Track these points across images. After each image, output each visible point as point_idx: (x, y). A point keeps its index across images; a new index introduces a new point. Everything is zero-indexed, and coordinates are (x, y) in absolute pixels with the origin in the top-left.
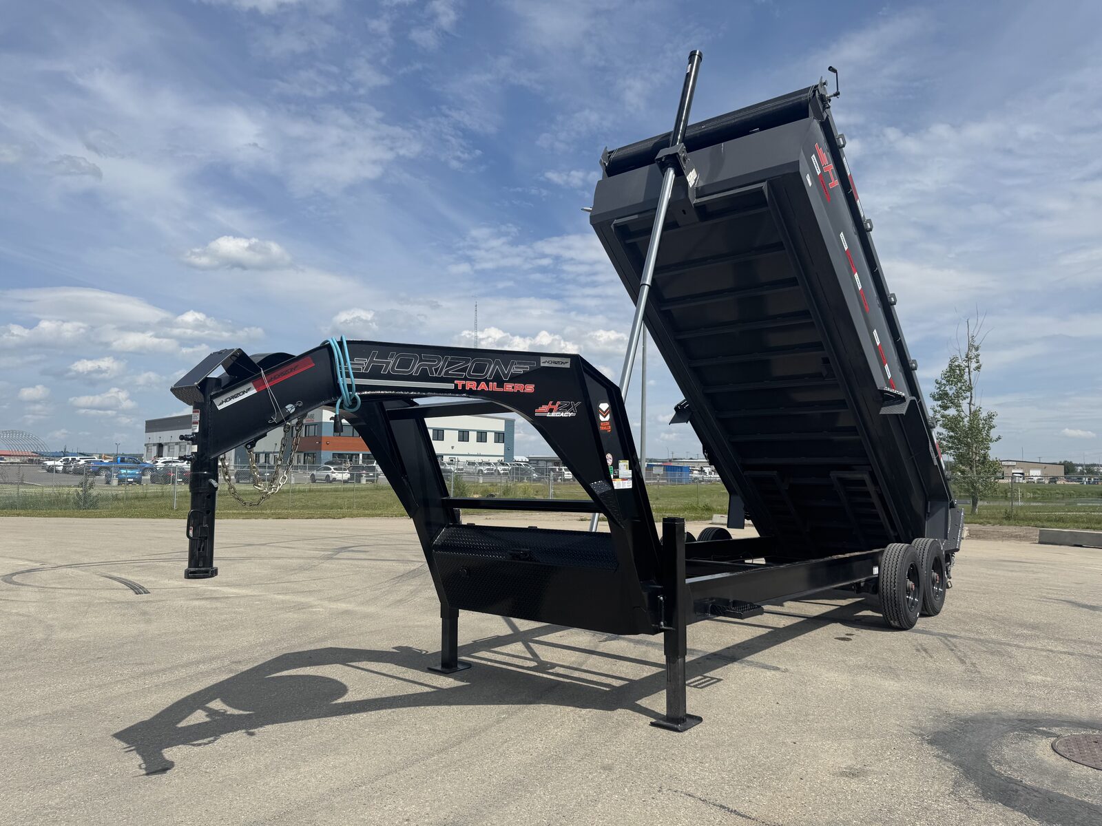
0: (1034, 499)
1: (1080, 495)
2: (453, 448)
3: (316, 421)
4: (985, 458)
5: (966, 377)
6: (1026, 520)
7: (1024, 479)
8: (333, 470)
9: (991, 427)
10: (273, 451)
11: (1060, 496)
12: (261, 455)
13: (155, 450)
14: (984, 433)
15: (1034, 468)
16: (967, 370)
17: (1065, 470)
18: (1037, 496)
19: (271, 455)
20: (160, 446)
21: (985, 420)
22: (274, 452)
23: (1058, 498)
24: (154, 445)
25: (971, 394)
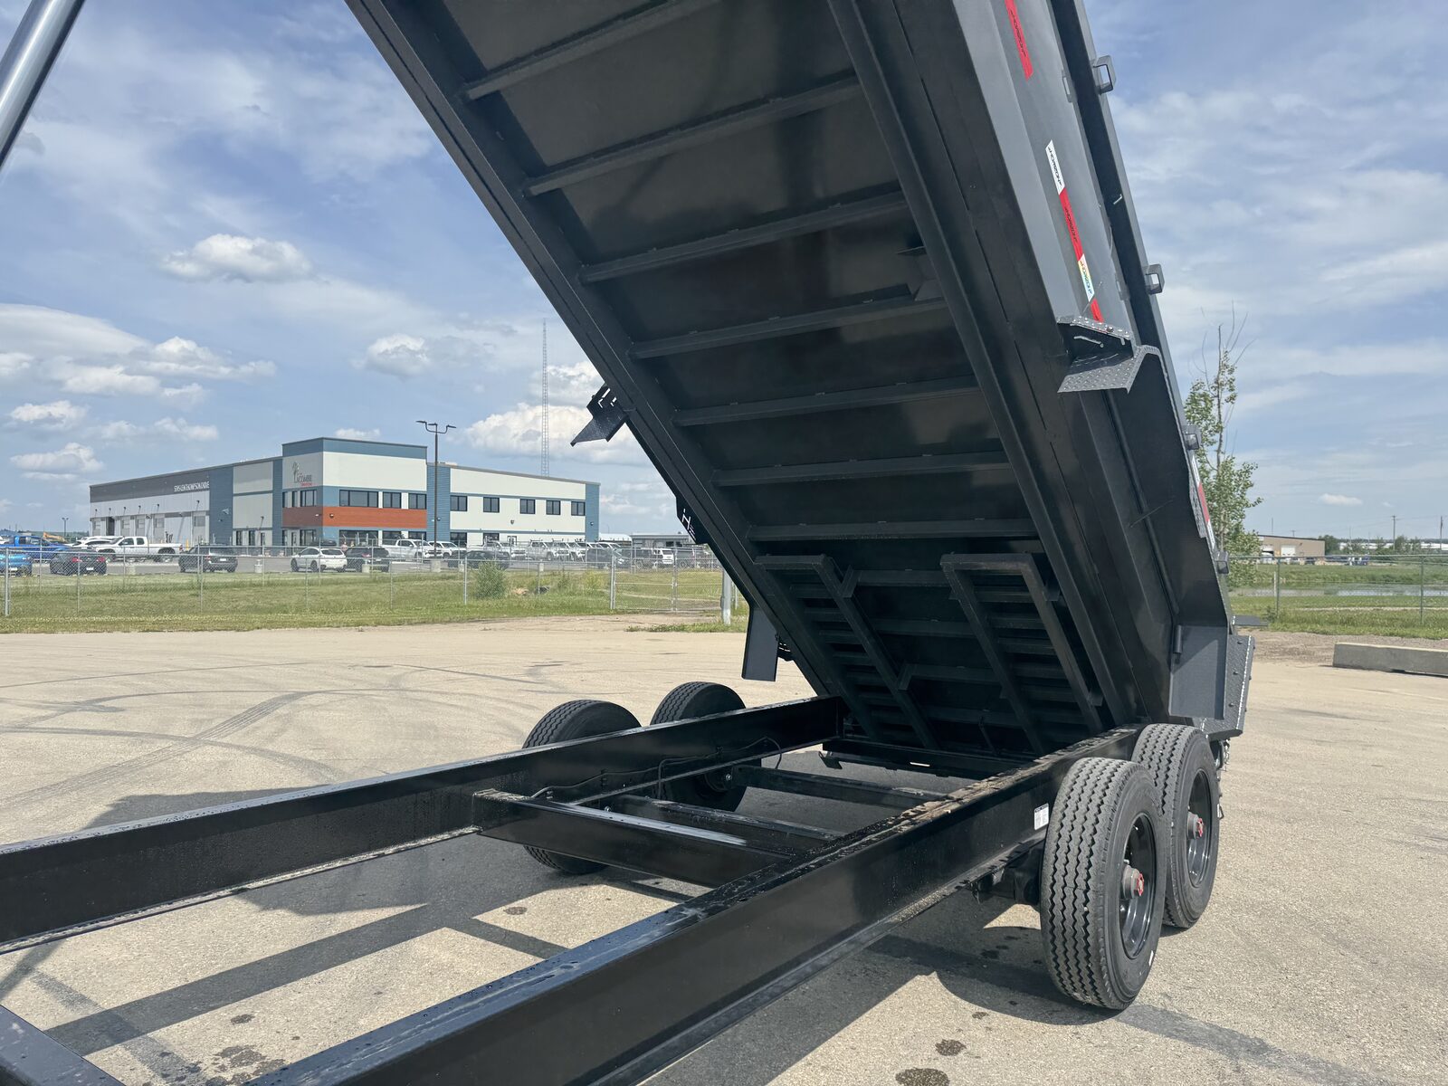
0: (1288, 585)
1: (1346, 580)
2: (512, 522)
3: (315, 484)
4: (1237, 530)
5: (1214, 411)
6: (1298, 623)
7: (1273, 559)
8: (321, 554)
9: (1248, 485)
10: (258, 527)
11: (1321, 581)
12: (244, 532)
13: (103, 526)
14: (1237, 494)
15: (1290, 545)
16: (1216, 402)
17: (1326, 547)
18: (1291, 581)
19: (257, 533)
20: (111, 521)
21: (1240, 476)
22: (260, 529)
23: (1318, 584)
24: (102, 519)
25: (1221, 436)
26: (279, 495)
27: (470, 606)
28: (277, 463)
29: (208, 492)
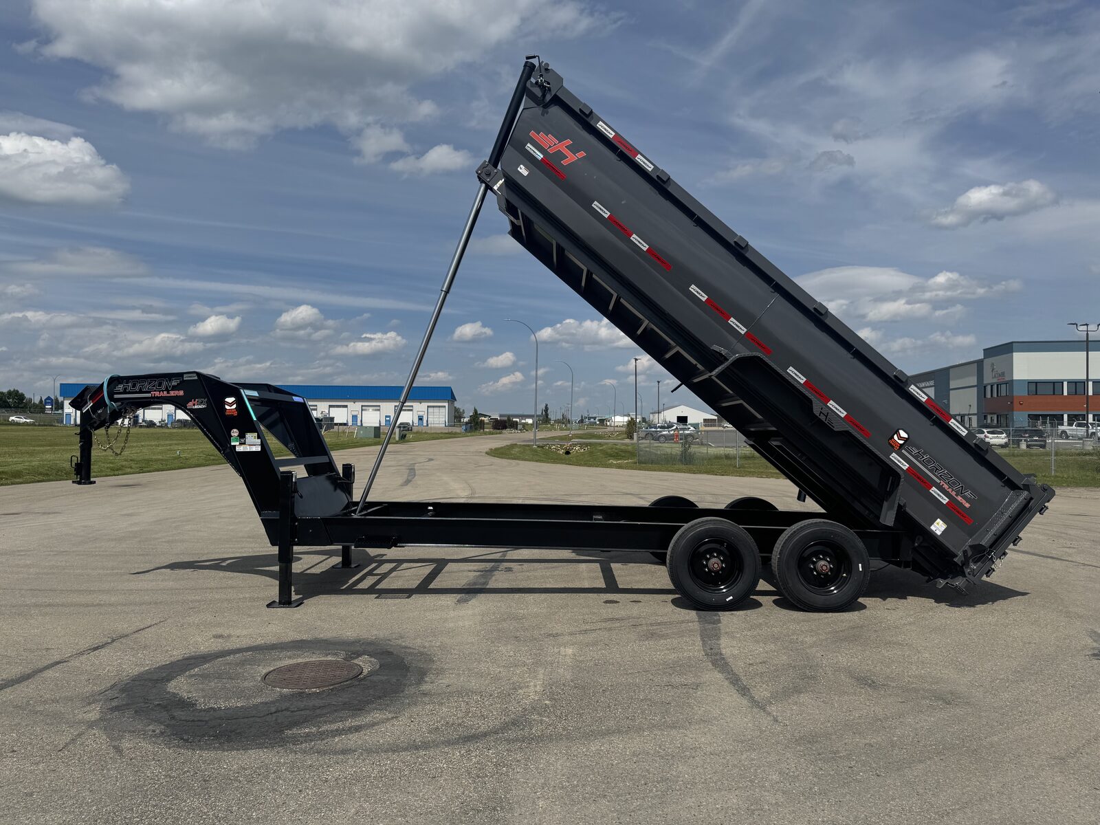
3: (1007, 379)
10: (967, 413)
26: (981, 388)
27: (1056, 477)
28: (979, 363)
29: (933, 388)
